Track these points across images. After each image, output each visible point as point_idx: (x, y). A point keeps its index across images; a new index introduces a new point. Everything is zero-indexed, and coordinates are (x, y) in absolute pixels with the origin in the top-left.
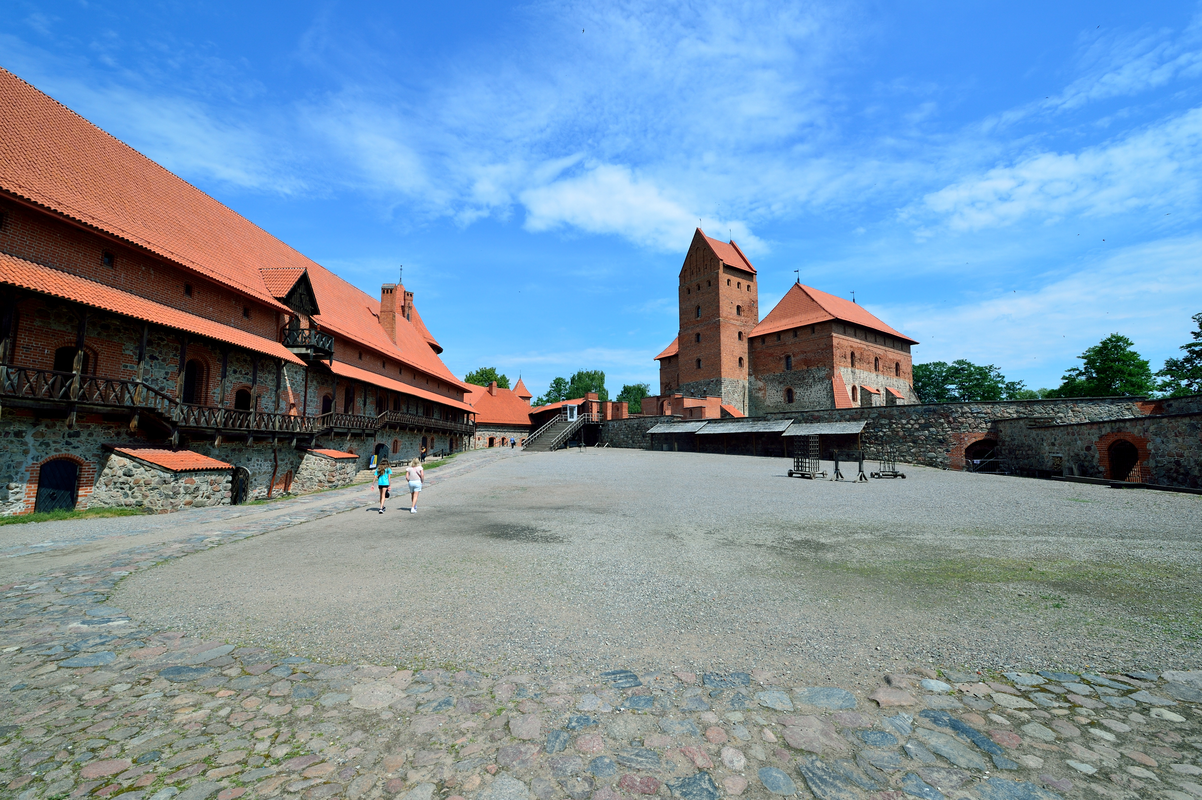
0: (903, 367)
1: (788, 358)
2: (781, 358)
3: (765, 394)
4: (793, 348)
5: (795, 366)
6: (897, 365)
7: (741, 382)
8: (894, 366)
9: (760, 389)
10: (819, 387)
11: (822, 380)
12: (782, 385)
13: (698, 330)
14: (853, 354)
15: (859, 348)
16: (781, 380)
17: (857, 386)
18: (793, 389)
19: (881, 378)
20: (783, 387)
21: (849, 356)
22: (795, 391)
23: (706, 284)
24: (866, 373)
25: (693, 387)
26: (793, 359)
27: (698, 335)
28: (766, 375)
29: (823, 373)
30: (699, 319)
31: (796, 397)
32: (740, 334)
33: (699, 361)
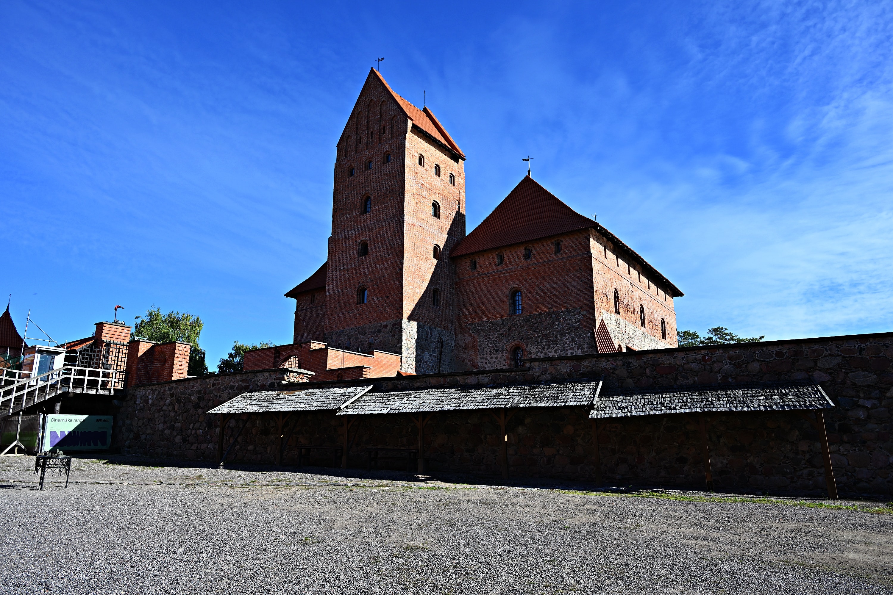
0: (669, 326)
1: (515, 292)
2: (502, 294)
3: (476, 355)
4: (524, 275)
5: (528, 306)
6: (662, 321)
7: (435, 333)
8: (660, 323)
10: (570, 342)
11: (574, 330)
12: (506, 340)
13: (363, 235)
14: (616, 293)
15: (622, 285)
16: (503, 331)
18: (524, 346)
19: (648, 338)
20: (507, 344)
21: (612, 294)
22: (527, 350)
23: (383, 158)
24: (632, 327)
25: (349, 338)
26: (523, 293)
27: (364, 245)
28: (477, 323)
30: (366, 216)
32: (436, 248)
33: (362, 290)
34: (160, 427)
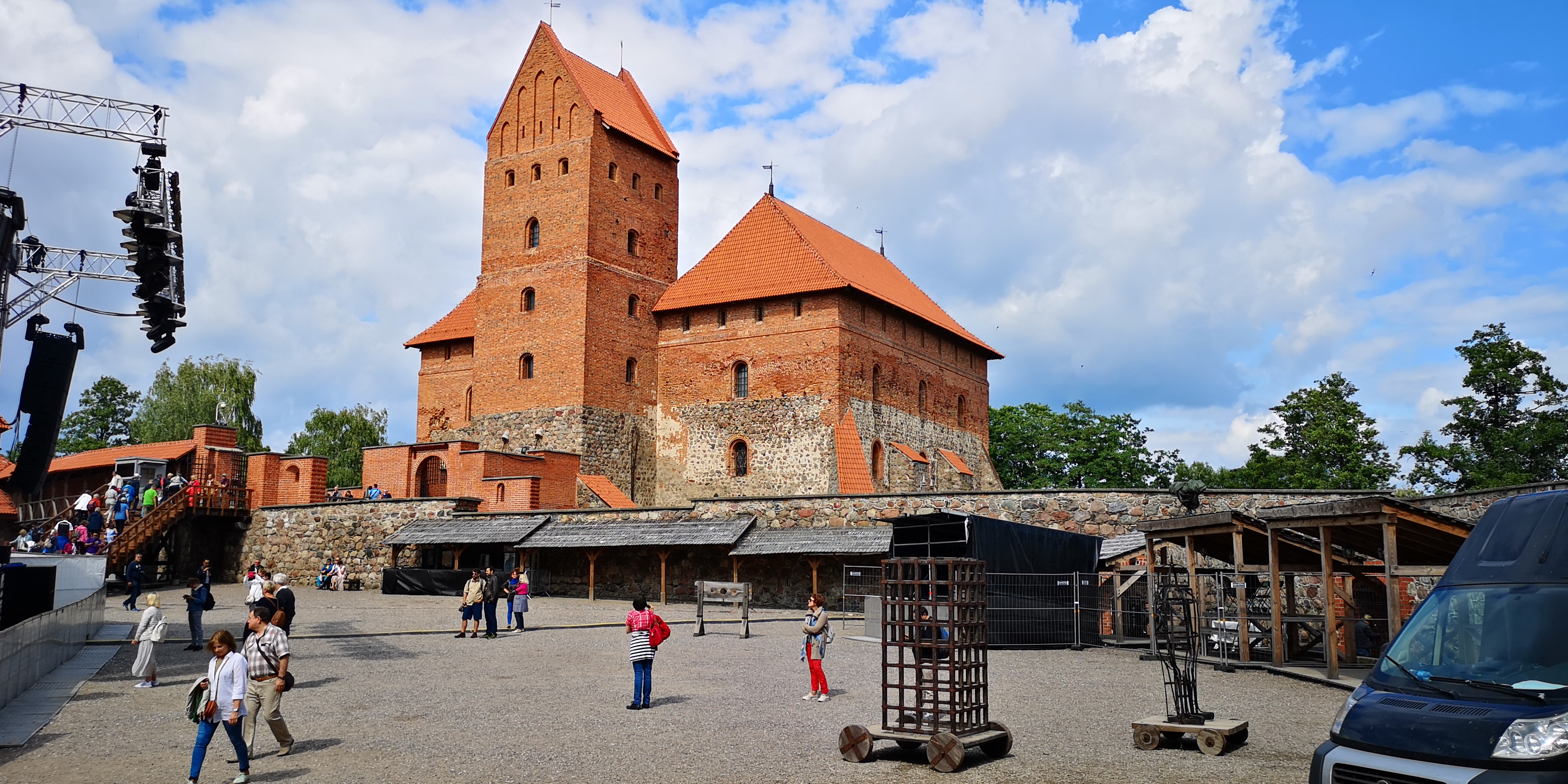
0: (972, 407)
1: (740, 367)
2: (724, 368)
3: (684, 451)
4: (752, 345)
5: (755, 388)
6: (961, 400)
7: (629, 421)
8: (955, 401)
9: (673, 440)
10: (806, 440)
11: (812, 424)
12: (725, 431)
13: (528, 280)
14: (876, 369)
15: (891, 359)
16: (722, 420)
17: (882, 441)
18: (748, 442)
19: (929, 426)
20: (726, 438)
21: (869, 373)
22: (751, 447)
23: (557, 167)
24: (902, 416)
25: (508, 426)
26: (750, 370)
27: (529, 293)
28: (688, 406)
29: (814, 410)
30: (533, 251)
31: (753, 462)
32: (632, 299)
33: (528, 359)
34: (305, 554)
